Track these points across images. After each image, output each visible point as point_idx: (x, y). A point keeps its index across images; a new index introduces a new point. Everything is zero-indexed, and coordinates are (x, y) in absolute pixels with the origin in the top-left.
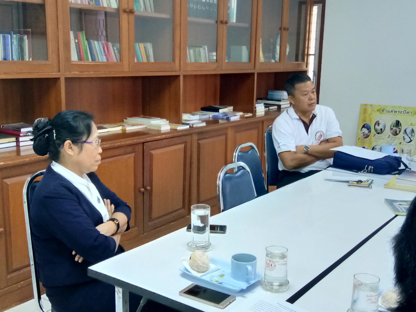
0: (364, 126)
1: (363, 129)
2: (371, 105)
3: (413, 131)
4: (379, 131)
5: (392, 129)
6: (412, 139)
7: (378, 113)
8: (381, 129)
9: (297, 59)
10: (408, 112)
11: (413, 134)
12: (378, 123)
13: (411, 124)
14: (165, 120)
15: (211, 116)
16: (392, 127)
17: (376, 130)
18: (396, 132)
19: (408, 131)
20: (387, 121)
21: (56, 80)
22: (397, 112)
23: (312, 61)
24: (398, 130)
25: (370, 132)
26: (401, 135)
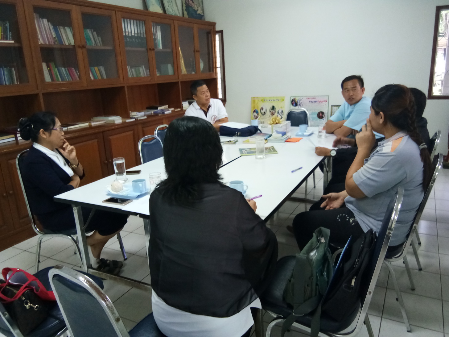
0: (254, 111)
1: (254, 113)
2: (257, 97)
3: (282, 112)
4: (263, 114)
5: (270, 111)
6: (282, 117)
7: (262, 102)
8: (264, 112)
9: (210, 71)
10: (279, 100)
11: (283, 114)
12: (262, 109)
13: (281, 107)
14: (119, 117)
15: (152, 112)
16: (271, 110)
17: (261, 113)
18: (273, 113)
19: (280, 112)
20: (267, 107)
21: (37, 95)
22: (273, 101)
23: (219, 71)
24: (274, 112)
25: (258, 114)
26: (276, 114)
